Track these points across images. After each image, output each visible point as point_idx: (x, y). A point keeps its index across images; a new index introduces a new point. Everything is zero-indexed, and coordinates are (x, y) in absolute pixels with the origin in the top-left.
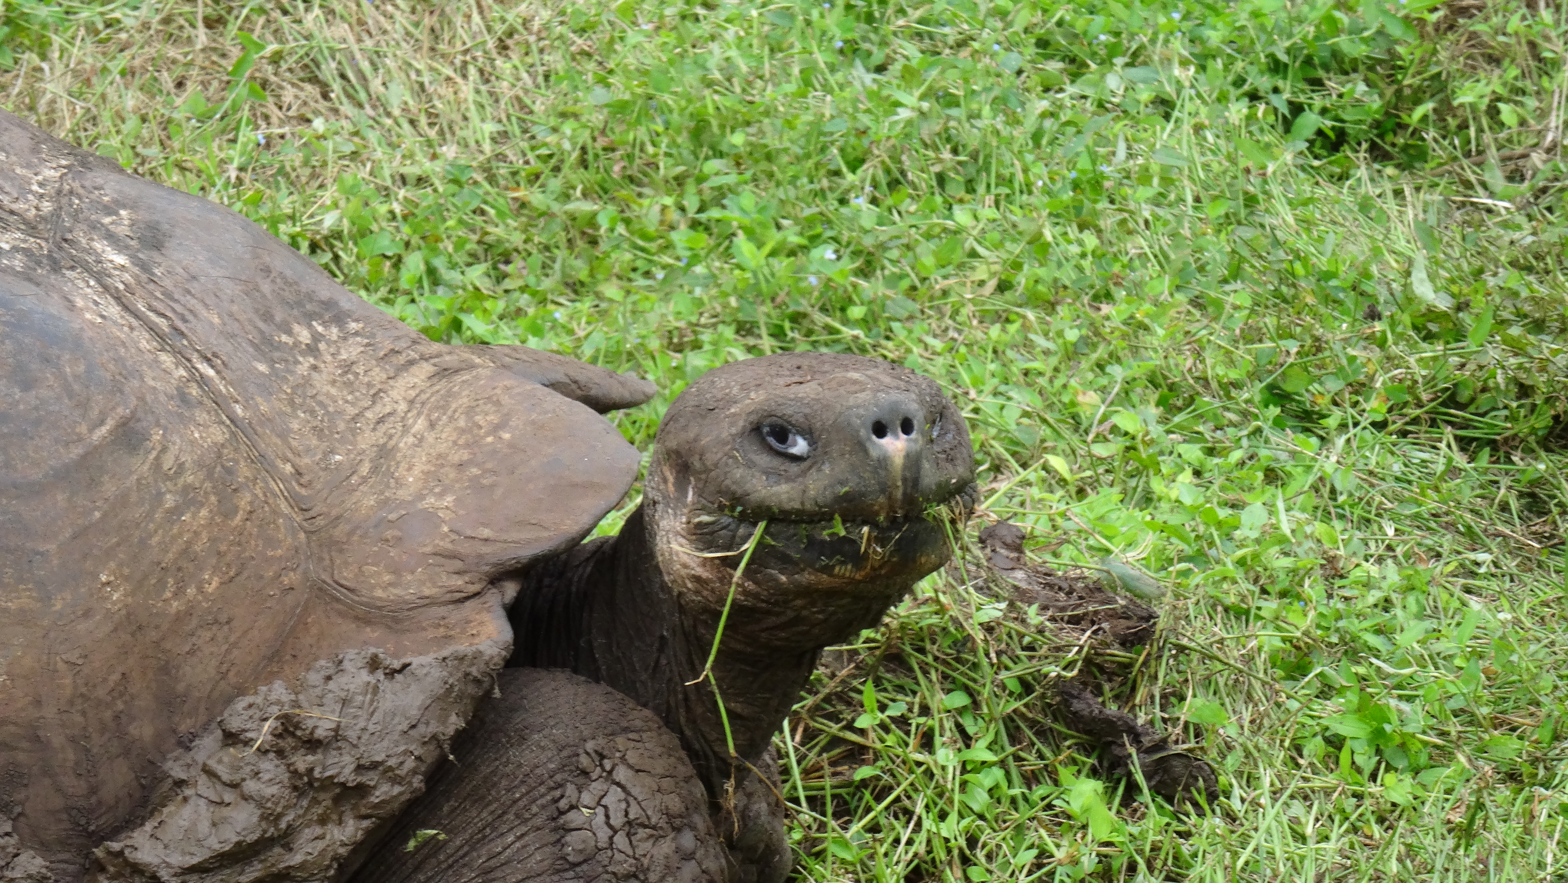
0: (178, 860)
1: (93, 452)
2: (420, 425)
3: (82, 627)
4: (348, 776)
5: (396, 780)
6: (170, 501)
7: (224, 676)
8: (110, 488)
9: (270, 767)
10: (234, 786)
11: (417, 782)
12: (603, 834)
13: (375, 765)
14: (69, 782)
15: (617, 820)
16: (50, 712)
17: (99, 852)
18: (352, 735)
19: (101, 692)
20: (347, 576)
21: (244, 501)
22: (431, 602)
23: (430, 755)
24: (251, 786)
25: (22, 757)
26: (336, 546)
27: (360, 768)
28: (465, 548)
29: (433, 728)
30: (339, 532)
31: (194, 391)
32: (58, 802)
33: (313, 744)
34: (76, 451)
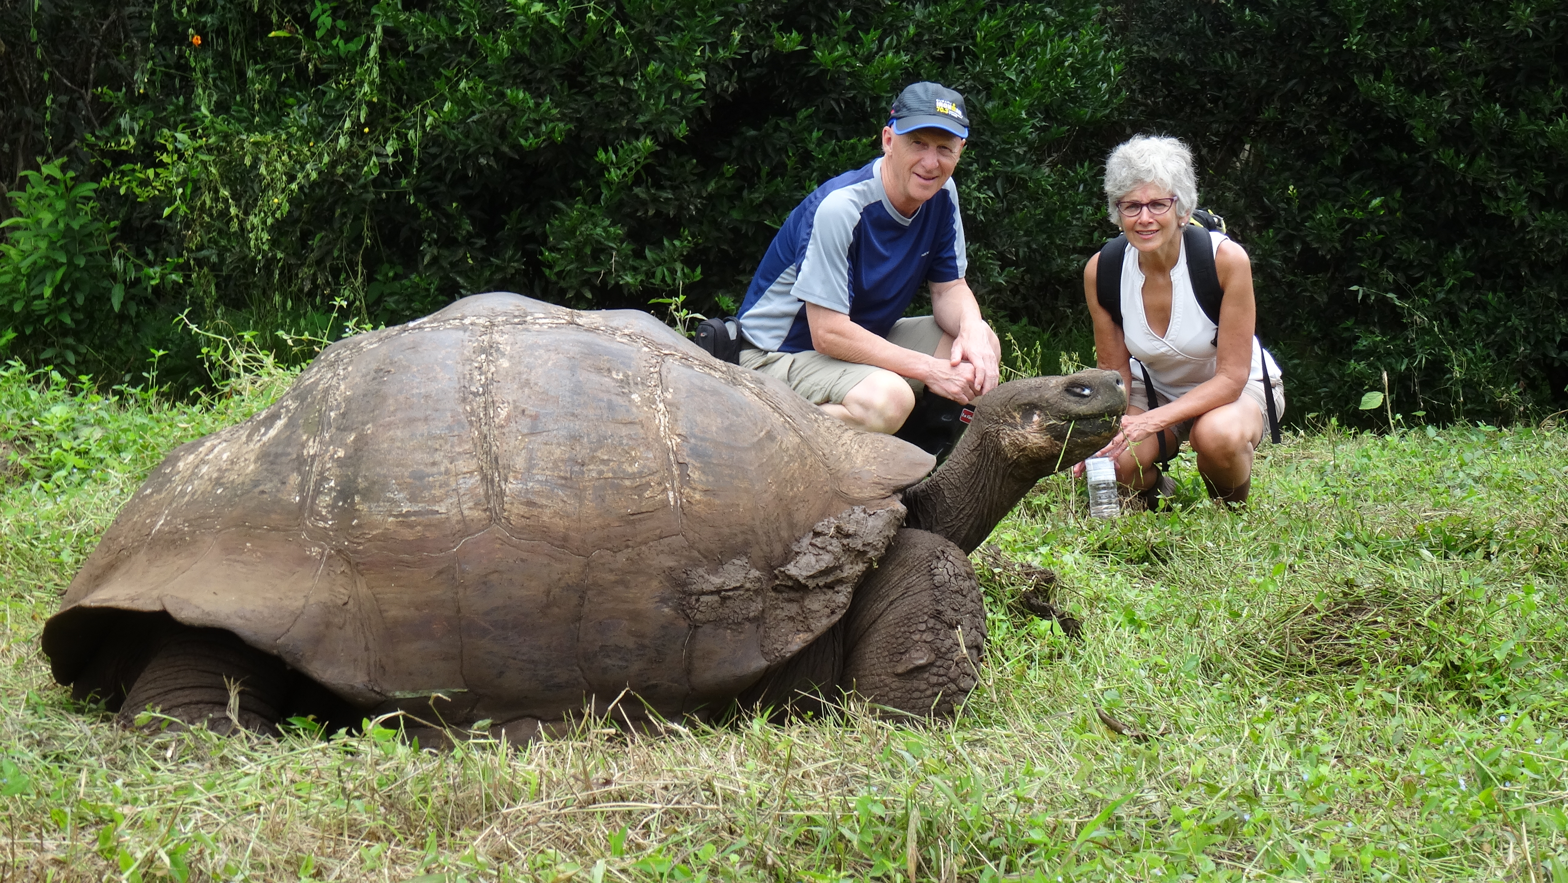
0: (805, 573)
1: (760, 440)
2: (856, 447)
3: (765, 495)
4: (860, 547)
5: (876, 549)
6: (786, 459)
7: (808, 519)
8: (767, 452)
9: (835, 541)
10: (823, 548)
11: (883, 551)
12: (947, 577)
13: (869, 544)
14: (765, 548)
15: (951, 573)
16: (758, 523)
17: (776, 572)
18: (861, 534)
19: (772, 518)
20: (844, 489)
21: (809, 461)
22: (874, 498)
23: (887, 542)
24: (829, 548)
25: (749, 537)
26: (840, 479)
27: (864, 545)
28: (883, 481)
29: (887, 533)
30: (840, 475)
31: (787, 426)
32: (762, 554)
33: (848, 536)
34: (756, 439)
